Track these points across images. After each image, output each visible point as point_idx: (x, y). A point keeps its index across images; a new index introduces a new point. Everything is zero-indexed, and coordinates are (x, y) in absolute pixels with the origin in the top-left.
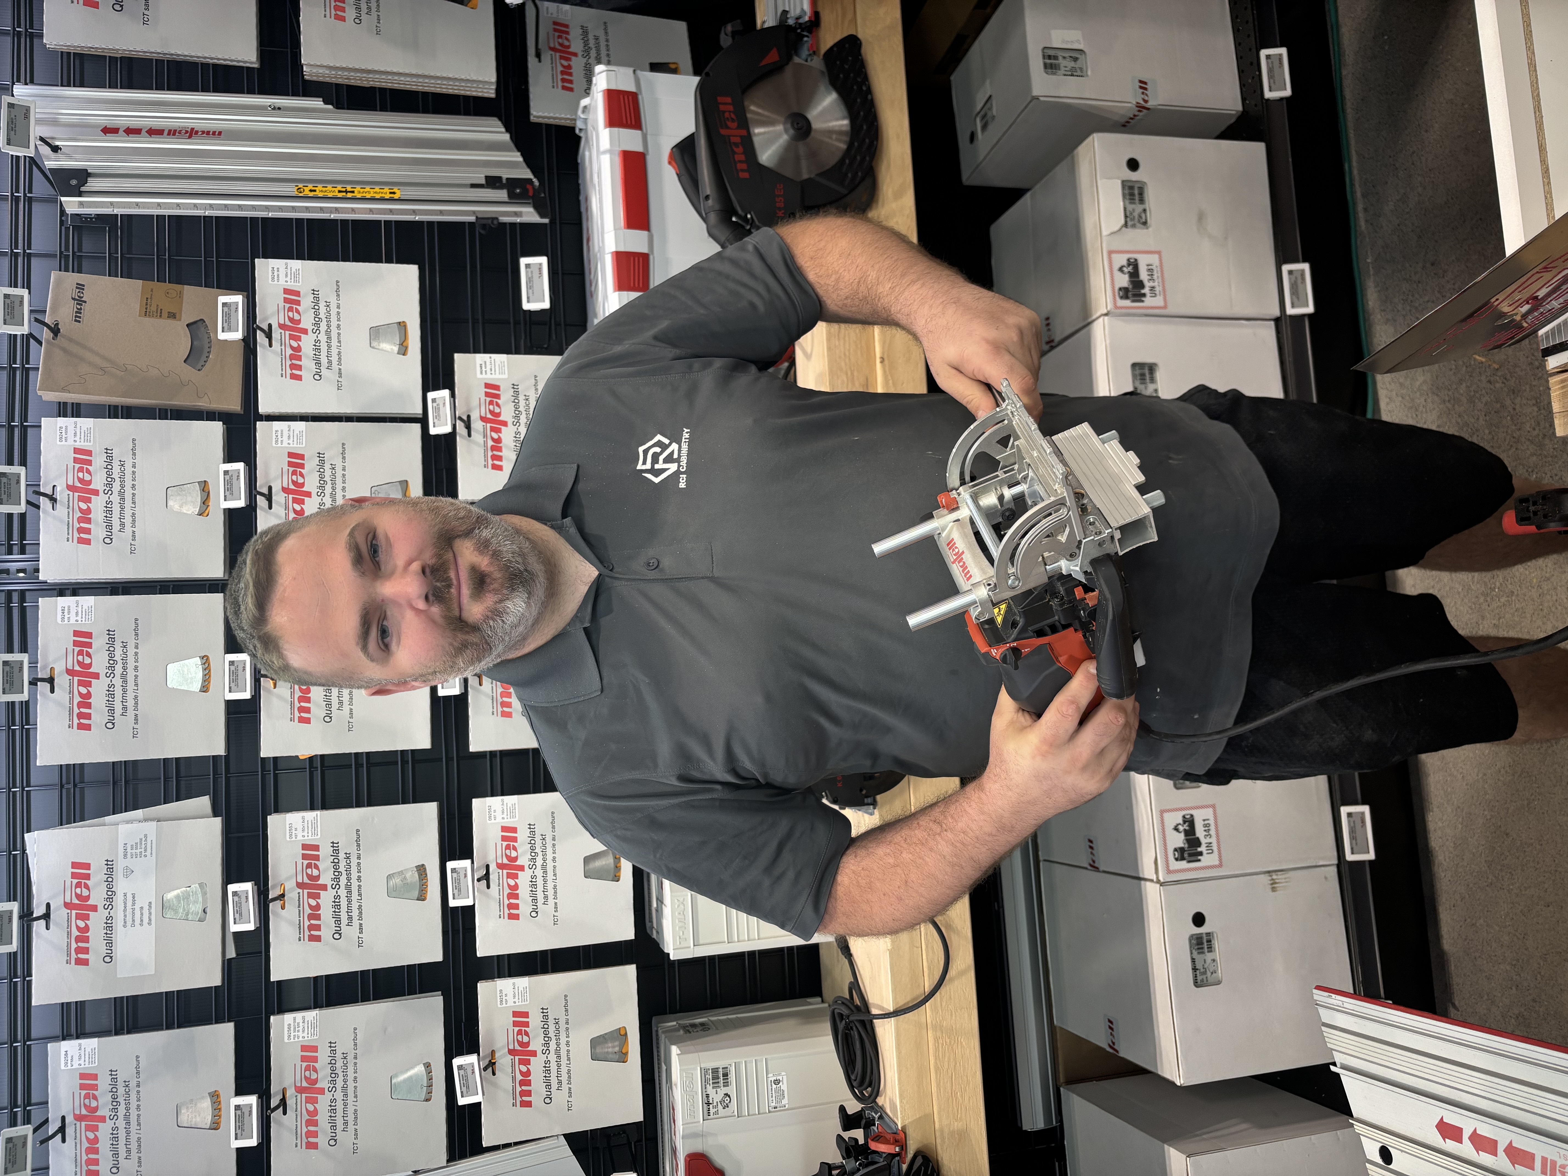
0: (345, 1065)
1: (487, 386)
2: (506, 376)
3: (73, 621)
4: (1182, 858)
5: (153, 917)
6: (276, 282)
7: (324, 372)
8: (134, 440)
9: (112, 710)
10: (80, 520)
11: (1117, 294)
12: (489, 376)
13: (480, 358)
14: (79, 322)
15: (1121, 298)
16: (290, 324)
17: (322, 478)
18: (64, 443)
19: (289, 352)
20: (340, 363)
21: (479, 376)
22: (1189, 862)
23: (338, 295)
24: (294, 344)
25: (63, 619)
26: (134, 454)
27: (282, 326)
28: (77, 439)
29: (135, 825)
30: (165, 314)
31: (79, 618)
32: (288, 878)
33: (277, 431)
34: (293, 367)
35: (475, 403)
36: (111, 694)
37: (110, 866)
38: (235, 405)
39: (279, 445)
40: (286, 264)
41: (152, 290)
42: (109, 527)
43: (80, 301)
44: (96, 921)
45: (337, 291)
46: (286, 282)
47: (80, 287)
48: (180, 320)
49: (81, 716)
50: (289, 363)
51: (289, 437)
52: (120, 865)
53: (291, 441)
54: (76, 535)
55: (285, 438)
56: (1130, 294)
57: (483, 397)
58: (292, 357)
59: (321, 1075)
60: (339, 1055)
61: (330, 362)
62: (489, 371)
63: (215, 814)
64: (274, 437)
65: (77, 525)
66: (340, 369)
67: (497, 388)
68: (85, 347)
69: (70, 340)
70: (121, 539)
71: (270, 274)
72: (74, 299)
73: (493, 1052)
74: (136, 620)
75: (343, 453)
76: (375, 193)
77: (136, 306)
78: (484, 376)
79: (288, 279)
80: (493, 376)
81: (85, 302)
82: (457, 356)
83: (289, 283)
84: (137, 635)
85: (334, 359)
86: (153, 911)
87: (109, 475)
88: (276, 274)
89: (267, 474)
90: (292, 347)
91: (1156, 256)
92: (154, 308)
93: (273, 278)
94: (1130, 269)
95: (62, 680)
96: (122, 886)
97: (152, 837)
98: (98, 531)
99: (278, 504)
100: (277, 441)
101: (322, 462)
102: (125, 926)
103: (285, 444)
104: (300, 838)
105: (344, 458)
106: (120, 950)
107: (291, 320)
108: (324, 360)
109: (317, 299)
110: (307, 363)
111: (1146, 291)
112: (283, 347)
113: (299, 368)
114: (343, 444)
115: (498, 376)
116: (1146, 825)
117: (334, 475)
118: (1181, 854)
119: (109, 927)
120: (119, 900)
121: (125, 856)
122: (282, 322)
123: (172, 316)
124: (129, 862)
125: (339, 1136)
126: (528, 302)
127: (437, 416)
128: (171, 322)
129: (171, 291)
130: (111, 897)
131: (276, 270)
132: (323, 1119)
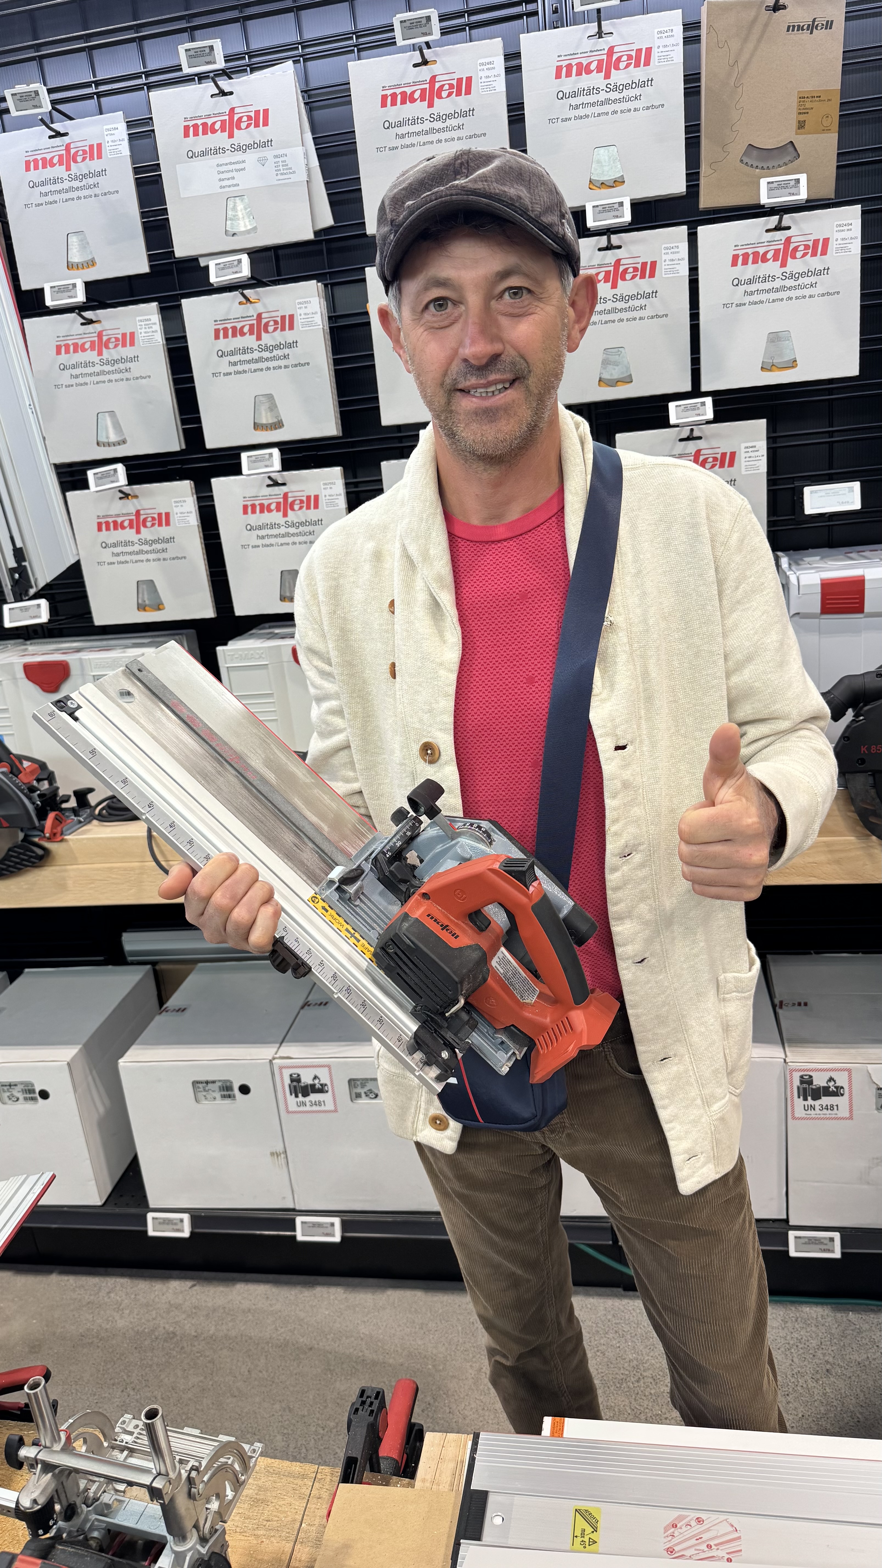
0: (121, 371)
1: (733, 454)
2: (744, 471)
3: (481, 74)
4: (292, 1080)
5: (227, 189)
6: (836, 229)
7: (741, 289)
8: (663, 106)
9: (400, 124)
10: (579, 65)
11: (805, 1073)
12: (743, 455)
13: (762, 446)
14: (788, 30)
15: (802, 1077)
16: (791, 248)
17: (631, 297)
18: (657, 36)
19: (762, 251)
20: (751, 303)
21: (743, 445)
22: (290, 1086)
23: (823, 295)
24: (769, 255)
25: (482, 64)
26: (648, 108)
27: (788, 240)
28: (661, 49)
29: (303, 162)
30: (802, 118)
31: (484, 80)
32: (265, 306)
33: (678, 247)
34: (746, 256)
35: (712, 443)
36: (415, 121)
37: (267, 144)
38: (706, 201)
39: (664, 251)
40: (856, 238)
41: (829, 100)
42: (574, 95)
43: (812, 27)
44: (220, 139)
45: (829, 294)
46: (837, 240)
47: (829, 25)
48: (797, 134)
50: (750, 251)
51: (673, 260)
52: (268, 153)
53: (667, 262)
54: (564, 63)
55: (671, 256)
56: (806, 1086)
57: (720, 451)
58: (756, 254)
59: (113, 351)
60: (128, 365)
61: (752, 293)
62: (748, 455)
63: (316, 233)
64: (672, 245)
65: (574, 62)
66: (745, 304)
67: (731, 464)
68: (759, 41)
69: (766, 25)
70: (562, 109)
71: (845, 222)
72: (814, 20)
73: (136, 497)
74: (485, 135)
75: (657, 316)
77: (809, 87)
78: (743, 450)
79: (839, 242)
80: (743, 460)
81: (811, 33)
82: (762, 423)
83: (835, 243)
84: (471, 137)
85: (755, 297)
86: (232, 189)
87: (625, 86)
88: (845, 228)
89: (633, 242)
90: (766, 253)
91: (847, 1114)
92: (808, 105)
93: (840, 226)
94: (832, 1089)
95: (425, 73)
96: (251, 157)
97: (294, 178)
98: (569, 84)
99: (604, 257)
100: (667, 248)
101: (648, 296)
102: (218, 165)
103: (664, 257)
104: (299, 311)
105: (652, 317)
106: (198, 164)
107: (796, 249)
108: (753, 287)
109: (819, 273)
110: (750, 270)
111: (809, 1101)
112: (766, 244)
113: (745, 263)
114: (666, 315)
115: (743, 464)
116: (321, 1052)
117: (635, 309)
118: (295, 1079)
119: (217, 151)
120: (239, 156)
121: (276, 157)
122: (793, 240)
123: (801, 125)
124: (271, 160)
125: (67, 373)
126: (812, 492)
127: (686, 409)
128: (794, 125)
129: (830, 119)
130: (241, 148)
131: (850, 227)
132: (80, 357)
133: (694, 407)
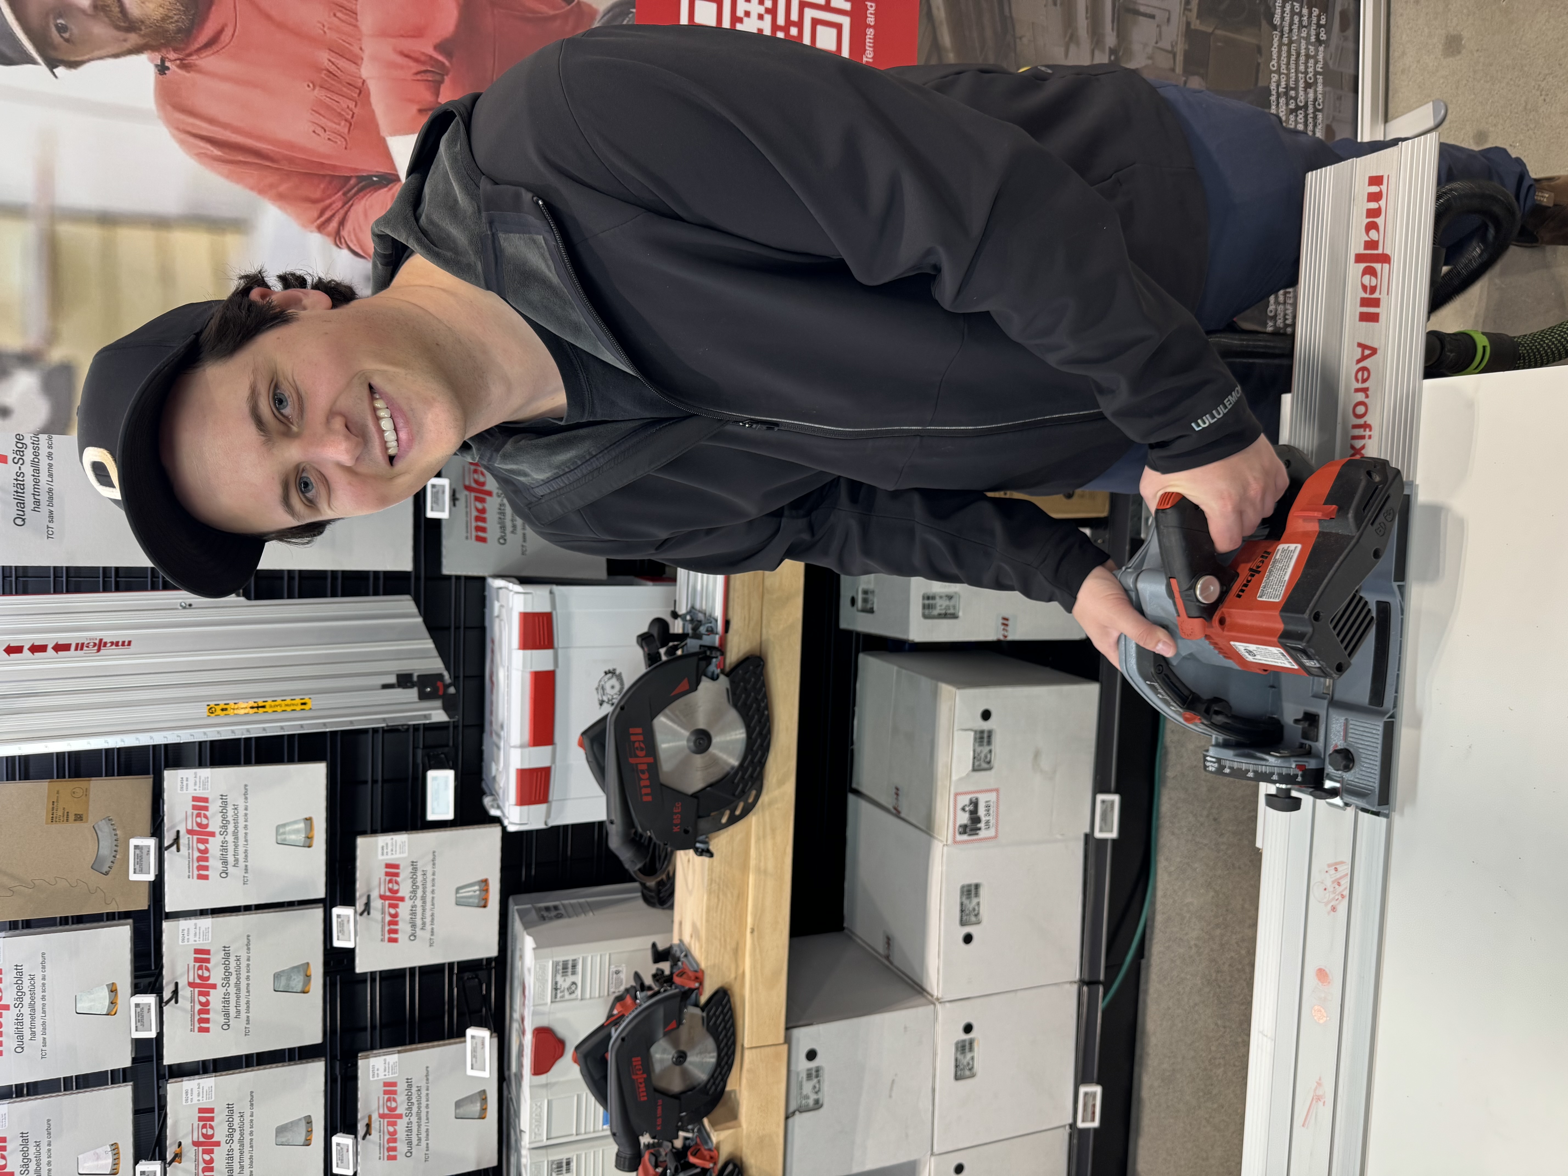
1: (388, 866)
2: (405, 855)
6: (185, 791)
7: (231, 869)
8: (43, 954)
11: (957, 830)
12: (390, 857)
13: (383, 840)
15: (960, 833)
16: (198, 829)
17: (227, 970)
19: (197, 854)
20: (246, 860)
21: (380, 857)
23: (246, 798)
24: (202, 847)
26: (44, 967)
27: (190, 832)
30: (72, 818)
33: (183, 930)
34: (200, 868)
35: (375, 882)
38: (142, 903)
39: (186, 943)
40: (195, 773)
41: (58, 792)
42: (20, 1037)
45: (246, 794)
46: (195, 790)
48: (87, 822)
50: (196, 864)
51: (195, 934)
53: (197, 939)
55: (192, 937)
56: (968, 830)
57: (383, 877)
58: (199, 859)
61: (237, 860)
62: (390, 853)
64: (181, 936)
66: (246, 866)
67: (397, 866)
70: (32, 1047)
71: (179, 783)
74: (49, 1121)
75: (248, 944)
76: (287, 705)
77: (43, 814)
78: (385, 857)
79: (197, 787)
80: (394, 857)
82: (361, 841)
83: (198, 791)
84: (49, 1133)
85: (241, 857)
87: (19, 990)
88: (185, 783)
89: (173, 971)
90: (199, 850)
91: (994, 794)
92: (60, 813)
93: (182, 788)
94: (971, 808)
98: (9, 1043)
99: (184, 998)
100: (183, 940)
101: (227, 955)
103: (192, 942)
105: (249, 949)
107: (199, 825)
108: (231, 860)
109: (225, 803)
110: (214, 863)
111: (982, 825)
112: (191, 851)
113: (206, 868)
114: (248, 936)
115: (398, 856)
117: (238, 966)
122: (190, 828)
123: (79, 818)
126: (433, 813)
127: (341, 931)
128: (78, 824)
129: (77, 790)
131: (185, 779)
133: (341, 925)
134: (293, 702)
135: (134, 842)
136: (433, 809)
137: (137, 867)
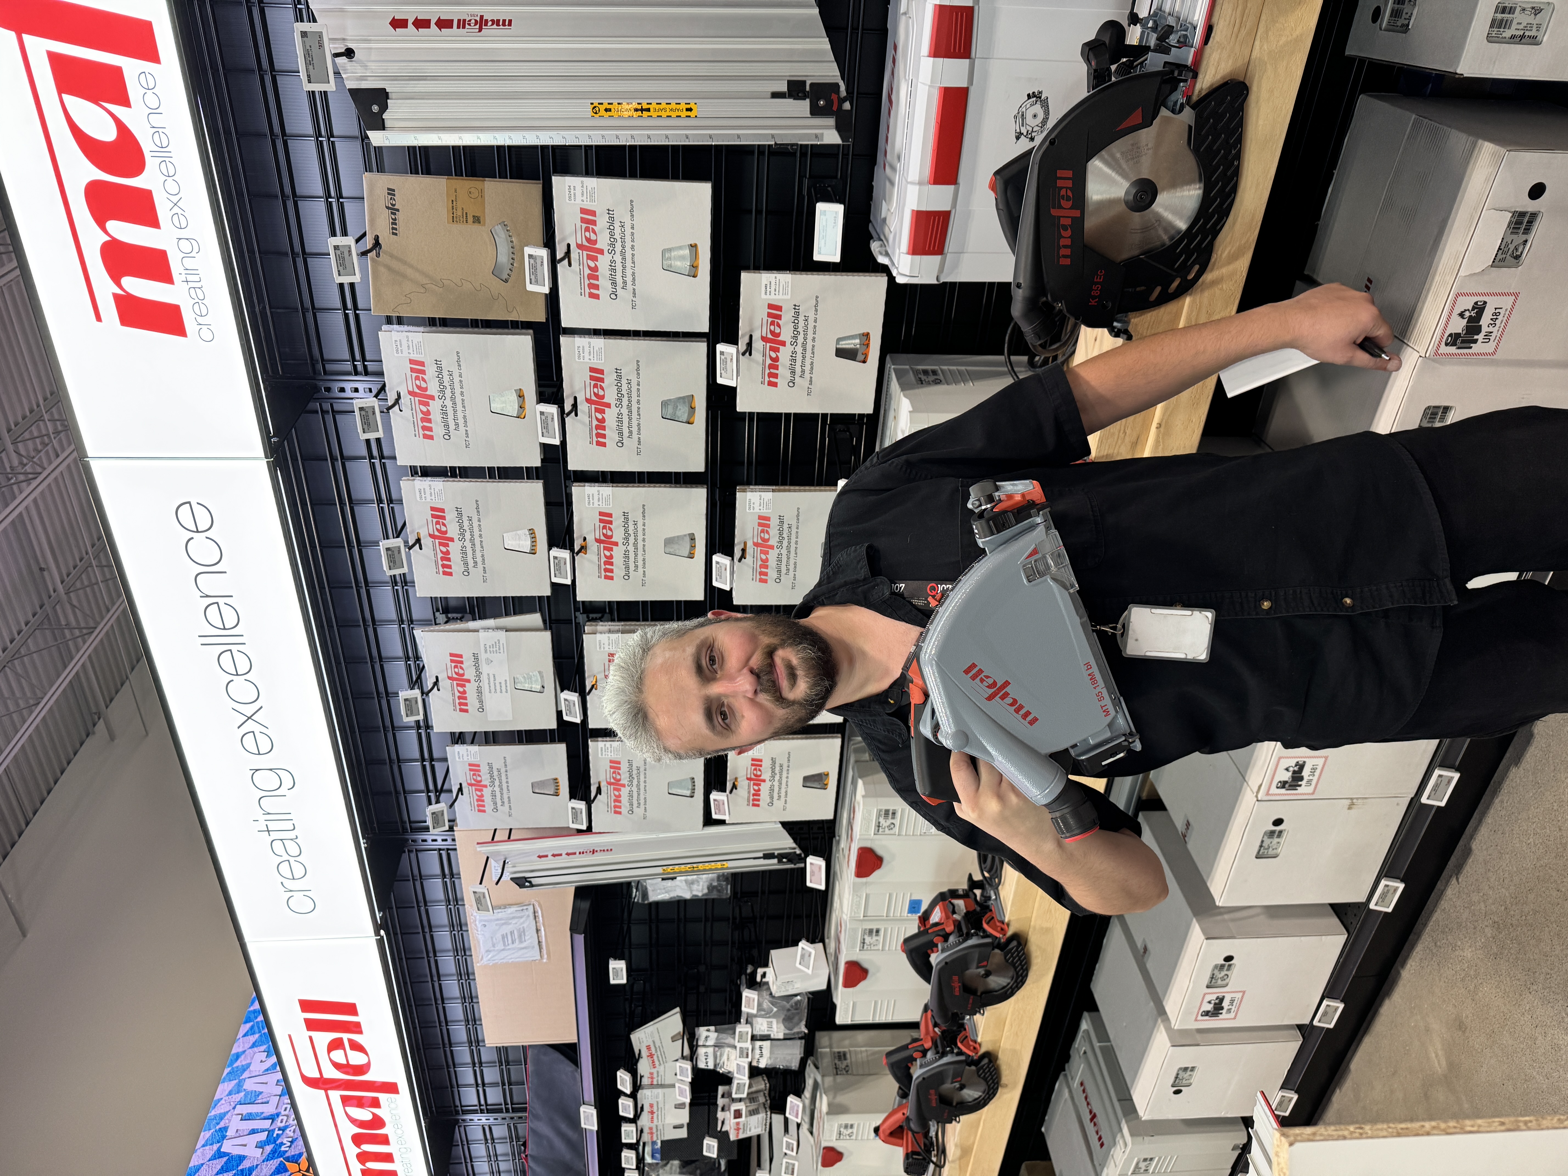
0: (639, 773)
1: (771, 306)
2: (789, 297)
3: (428, 499)
4: (1283, 787)
5: (508, 688)
6: (573, 201)
7: (620, 291)
8: (458, 353)
9: (466, 564)
10: (423, 420)
12: (773, 296)
14: (396, 234)
16: (587, 244)
17: (619, 391)
18: (400, 354)
20: (634, 283)
21: (763, 296)
22: (1288, 790)
23: (632, 216)
24: (592, 264)
25: (421, 497)
26: (459, 365)
28: (411, 351)
29: (491, 633)
30: (470, 219)
31: (433, 498)
32: (599, 673)
33: (579, 347)
34: (591, 286)
35: (758, 322)
36: (464, 553)
37: (476, 657)
38: (539, 315)
39: (582, 360)
40: (582, 182)
41: (456, 191)
42: (447, 426)
43: (393, 210)
44: (471, 688)
45: (632, 211)
46: (583, 201)
47: (391, 192)
48: (484, 225)
49: (444, 566)
50: (587, 282)
51: (590, 352)
52: (483, 657)
53: (591, 357)
54: (421, 432)
55: (586, 354)
57: (765, 318)
58: (590, 277)
59: (623, 777)
60: (634, 768)
61: (625, 282)
62: (773, 292)
63: (545, 629)
64: (577, 352)
65: (421, 424)
66: (634, 290)
67: (779, 308)
68: (405, 263)
69: (392, 256)
70: (458, 436)
71: (567, 192)
72: (388, 208)
73: (736, 778)
74: (477, 501)
75: (638, 369)
76: (671, 110)
77: (444, 212)
78: (768, 296)
79: (584, 198)
80: (777, 297)
81: (398, 210)
82: (744, 276)
83: (585, 203)
84: (478, 512)
85: (629, 279)
86: (508, 685)
87: (441, 383)
88: (572, 193)
89: (572, 386)
90: (589, 267)
92: (459, 213)
93: (570, 197)
95: (426, 541)
96: (485, 669)
97: (503, 641)
98: (438, 430)
99: (583, 412)
100: (579, 357)
101: (619, 377)
102: (490, 692)
103: (587, 360)
104: (606, 649)
105: (638, 374)
106: (488, 705)
107: (588, 240)
108: (619, 281)
109: (612, 219)
110: (604, 283)
112: (581, 267)
113: (597, 287)
114: (638, 361)
115: (781, 297)
117: (630, 389)
118: (1283, 785)
119: (479, 691)
120: (484, 677)
121: (486, 652)
122: (579, 242)
123: (477, 220)
124: (488, 655)
125: (635, 809)
126: (819, 253)
127: (725, 367)
128: (476, 226)
129: (472, 190)
130: (479, 675)
131: (572, 188)
132: (624, 799)
133: (724, 362)
134: (678, 107)
135: (528, 250)
136: (820, 248)
137: (533, 277)
